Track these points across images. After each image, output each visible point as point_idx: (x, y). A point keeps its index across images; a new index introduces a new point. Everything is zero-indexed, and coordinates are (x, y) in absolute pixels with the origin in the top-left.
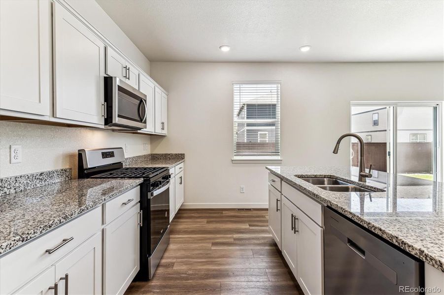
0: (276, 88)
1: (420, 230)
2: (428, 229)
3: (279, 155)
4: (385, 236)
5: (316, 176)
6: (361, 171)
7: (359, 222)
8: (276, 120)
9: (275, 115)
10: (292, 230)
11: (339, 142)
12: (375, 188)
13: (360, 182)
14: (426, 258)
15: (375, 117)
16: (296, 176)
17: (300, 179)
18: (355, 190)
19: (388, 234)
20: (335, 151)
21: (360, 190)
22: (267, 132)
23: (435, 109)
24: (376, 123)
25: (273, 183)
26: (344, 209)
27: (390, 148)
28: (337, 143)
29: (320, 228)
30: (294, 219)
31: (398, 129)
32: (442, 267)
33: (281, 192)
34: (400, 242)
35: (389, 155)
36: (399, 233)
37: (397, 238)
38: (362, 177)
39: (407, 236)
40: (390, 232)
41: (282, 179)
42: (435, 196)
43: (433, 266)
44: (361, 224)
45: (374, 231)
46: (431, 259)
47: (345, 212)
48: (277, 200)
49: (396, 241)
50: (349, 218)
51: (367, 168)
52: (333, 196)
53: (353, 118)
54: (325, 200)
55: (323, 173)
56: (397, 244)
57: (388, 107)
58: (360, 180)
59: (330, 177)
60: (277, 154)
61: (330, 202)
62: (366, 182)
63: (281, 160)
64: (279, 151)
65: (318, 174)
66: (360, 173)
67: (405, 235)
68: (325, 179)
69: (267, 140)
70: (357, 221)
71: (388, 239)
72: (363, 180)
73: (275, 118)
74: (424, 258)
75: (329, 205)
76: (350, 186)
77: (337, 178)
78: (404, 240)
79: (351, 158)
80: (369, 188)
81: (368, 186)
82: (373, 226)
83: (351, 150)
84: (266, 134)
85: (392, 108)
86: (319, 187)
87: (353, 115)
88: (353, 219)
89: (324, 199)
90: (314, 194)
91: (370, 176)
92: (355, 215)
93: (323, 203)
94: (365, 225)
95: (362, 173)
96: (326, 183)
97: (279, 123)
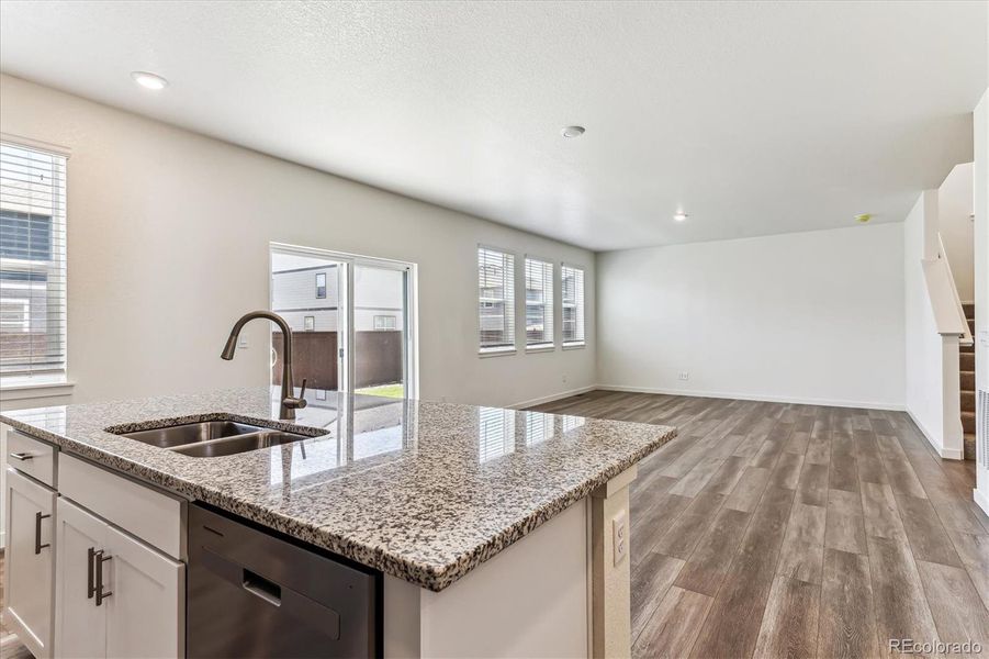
0: (49, 167)
1: (379, 505)
2: (391, 498)
3: (61, 371)
4: (318, 542)
5: (175, 422)
6: (285, 395)
7: (268, 524)
8: (53, 264)
9: (46, 248)
10: (90, 596)
11: (236, 332)
12: (311, 429)
13: (284, 421)
14: (386, 566)
15: (321, 282)
16: (111, 430)
17: (121, 437)
18: (273, 440)
19: (325, 533)
20: (228, 354)
21: (282, 440)
22: (27, 301)
23: (405, 274)
24: (321, 294)
25: (24, 466)
26: (235, 501)
27: (343, 343)
28: (232, 334)
29: (176, 566)
30: (96, 560)
31: (355, 305)
32: (406, 572)
33: (53, 489)
34: (345, 546)
35: (342, 356)
36: (345, 526)
37: (340, 538)
38: (288, 408)
39: (357, 527)
40: (328, 530)
41: (58, 446)
42: (405, 421)
43: (396, 575)
44: (273, 527)
45: (298, 537)
46: (393, 563)
47: (237, 506)
48: (39, 517)
49: (339, 546)
50: (247, 520)
51: (297, 386)
52: (216, 469)
53: (276, 280)
54: (188, 486)
55: (197, 411)
56: (339, 552)
57: (338, 263)
58: (283, 415)
59: (215, 418)
60: (55, 367)
61: (202, 490)
62: (294, 418)
63: (71, 386)
64: (62, 359)
65: (181, 413)
66: (282, 400)
67: (354, 526)
68: (203, 425)
69: (26, 324)
70: (263, 522)
71: (325, 547)
72: (289, 415)
73: (46, 256)
74: (382, 566)
75: (200, 497)
76: (262, 432)
77: (232, 418)
78: (352, 539)
79: (272, 365)
80: (300, 431)
81: (298, 428)
82: (298, 525)
83: (272, 349)
84: (21, 306)
85: (345, 264)
86: (177, 451)
87: (275, 273)
88: (255, 519)
89: (185, 484)
90: (159, 476)
91: (303, 404)
92: (260, 510)
93: (184, 495)
94: (282, 529)
95: (287, 400)
96: (204, 435)
97: (63, 272)
